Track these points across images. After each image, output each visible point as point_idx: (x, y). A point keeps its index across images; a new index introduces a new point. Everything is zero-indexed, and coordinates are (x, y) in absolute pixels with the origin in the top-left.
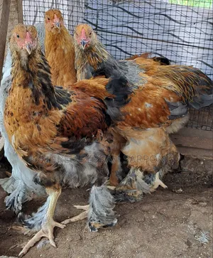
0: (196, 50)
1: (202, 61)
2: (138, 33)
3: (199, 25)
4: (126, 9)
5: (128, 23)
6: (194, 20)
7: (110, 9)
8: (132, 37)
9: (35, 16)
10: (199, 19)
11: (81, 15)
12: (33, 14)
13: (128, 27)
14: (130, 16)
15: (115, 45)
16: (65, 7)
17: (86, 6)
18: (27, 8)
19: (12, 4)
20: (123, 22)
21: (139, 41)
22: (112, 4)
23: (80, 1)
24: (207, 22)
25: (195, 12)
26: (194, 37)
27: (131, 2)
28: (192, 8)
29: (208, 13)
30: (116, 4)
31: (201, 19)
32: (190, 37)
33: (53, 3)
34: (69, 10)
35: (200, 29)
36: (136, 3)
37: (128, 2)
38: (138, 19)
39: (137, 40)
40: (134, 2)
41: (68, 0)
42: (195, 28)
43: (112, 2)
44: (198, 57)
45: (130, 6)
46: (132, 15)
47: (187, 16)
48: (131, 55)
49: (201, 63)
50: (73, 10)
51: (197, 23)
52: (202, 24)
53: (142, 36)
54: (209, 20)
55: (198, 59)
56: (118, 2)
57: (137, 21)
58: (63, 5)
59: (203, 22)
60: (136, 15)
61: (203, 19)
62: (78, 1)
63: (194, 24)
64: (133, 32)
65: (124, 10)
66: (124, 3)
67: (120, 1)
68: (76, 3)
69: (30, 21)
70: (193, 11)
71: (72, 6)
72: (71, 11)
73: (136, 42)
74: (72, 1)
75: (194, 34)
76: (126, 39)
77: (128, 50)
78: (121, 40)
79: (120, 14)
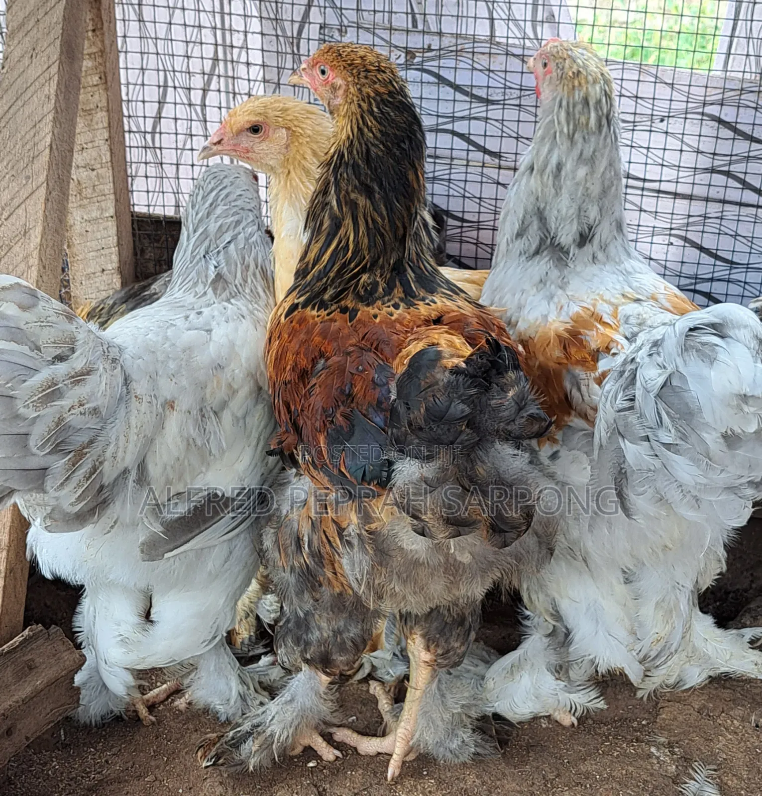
0: (666, 204)
1: (685, 239)
2: (485, 151)
3: (675, 126)
4: (448, 75)
5: (454, 119)
6: (662, 107)
8: (467, 163)
9: (161, 103)
10: (675, 105)
12: (152, 94)
13: (454, 133)
14: (459, 96)
16: (256, 72)
18: (133, 77)
19: (87, 64)
20: (438, 116)
21: (489, 178)
22: (402, 60)
23: (303, 51)
24: (703, 114)
25: (666, 83)
26: (660, 161)
27: (464, 54)
28: (654, 71)
29: (706, 87)
30: (417, 60)
31: (684, 105)
32: (649, 161)
33: (216, 60)
34: (268, 82)
35: (680, 136)
36: (480, 56)
37: (454, 53)
38: (484, 109)
39: (482, 174)
40: (473, 53)
41: (263, 50)
42: (664, 135)
43: (403, 55)
44: (673, 226)
45: (461, 65)
46: (467, 95)
47: (639, 95)
48: (462, 220)
49: (682, 243)
50: (279, 80)
51: (669, 117)
52: (688, 121)
53: (497, 161)
54: (709, 110)
55: (673, 232)
56: (423, 52)
57: (484, 114)
58: (248, 64)
59: (689, 116)
60: (479, 94)
61: (690, 105)
62: (296, 51)
63: (662, 121)
64: (471, 148)
65: (441, 80)
66: (440, 57)
67: (429, 49)
68: (289, 57)
69: (145, 117)
70: (657, 80)
71: (278, 67)
72: (274, 85)
73: (479, 179)
74: (278, 52)
75: (660, 153)
76: (448, 172)
77: (455, 206)
78: (431, 175)
79: (431, 91)
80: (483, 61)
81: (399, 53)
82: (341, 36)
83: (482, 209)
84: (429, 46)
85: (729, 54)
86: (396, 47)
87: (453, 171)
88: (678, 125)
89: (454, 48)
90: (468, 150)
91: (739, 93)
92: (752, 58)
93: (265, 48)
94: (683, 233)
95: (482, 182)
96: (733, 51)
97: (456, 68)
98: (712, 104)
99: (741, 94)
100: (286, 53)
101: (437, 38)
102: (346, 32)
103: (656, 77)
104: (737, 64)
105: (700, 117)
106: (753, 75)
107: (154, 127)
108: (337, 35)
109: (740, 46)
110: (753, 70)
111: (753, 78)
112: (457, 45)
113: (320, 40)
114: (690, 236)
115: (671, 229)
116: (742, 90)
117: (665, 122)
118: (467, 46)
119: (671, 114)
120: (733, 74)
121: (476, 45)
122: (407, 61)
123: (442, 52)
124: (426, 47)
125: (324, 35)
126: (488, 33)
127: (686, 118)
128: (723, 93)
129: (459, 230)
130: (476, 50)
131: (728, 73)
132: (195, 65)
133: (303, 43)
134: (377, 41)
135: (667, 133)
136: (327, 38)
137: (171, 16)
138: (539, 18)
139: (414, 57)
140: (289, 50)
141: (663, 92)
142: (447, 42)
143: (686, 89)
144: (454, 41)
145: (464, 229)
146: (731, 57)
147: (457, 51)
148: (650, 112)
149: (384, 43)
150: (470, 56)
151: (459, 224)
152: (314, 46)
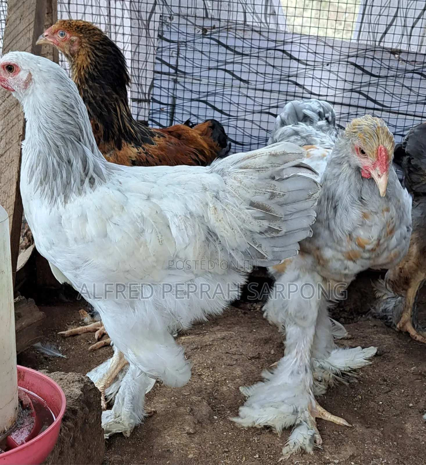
2: (241, 80)
3: (334, 67)
4: (224, 41)
5: (226, 63)
6: (328, 59)
7: (199, 40)
8: (232, 86)
10: (334, 57)
11: (152, 51)
13: (225, 70)
14: (229, 52)
15: (205, 99)
16: (127, 38)
17: (161, 37)
20: (218, 62)
21: (243, 93)
22: (201, 33)
23: (151, 27)
24: (347, 62)
25: (330, 46)
26: (327, 86)
27: (231, 30)
28: (324, 40)
29: (349, 48)
30: (207, 33)
31: (338, 57)
32: (321, 85)
34: (133, 43)
35: (337, 73)
36: (239, 32)
37: (226, 30)
38: (241, 58)
39: (239, 92)
40: (236, 29)
42: (329, 72)
43: (201, 30)
45: (230, 35)
46: (232, 51)
47: (317, 52)
48: (229, 115)
50: (139, 42)
53: (246, 85)
54: (350, 59)
56: (211, 29)
57: (240, 61)
58: (123, 34)
59: (341, 62)
60: (239, 51)
61: (341, 57)
62: (147, 28)
64: (234, 78)
65: (219, 43)
66: (219, 32)
67: (214, 27)
68: (144, 30)
70: (326, 44)
71: (138, 36)
72: (136, 45)
73: (238, 94)
74: (139, 28)
75: (327, 81)
76: (222, 90)
77: (226, 108)
78: (214, 92)
79: (214, 49)
80: (240, 34)
81: (199, 29)
82: (171, 20)
83: (239, 110)
84: (214, 26)
85: (360, 31)
86: (198, 26)
87: (225, 90)
88: (336, 67)
89: (226, 27)
90: (232, 79)
92: (371, 34)
93: (132, 26)
95: (239, 96)
96: (362, 30)
97: (227, 37)
98: (352, 57)
99: (366, 52)
100: (142, 29)
101: (218, 22)
102: (173, 19)
104: (364, 36)
106: (372, 42)
108: (168, 20)
109: (365, 27)
110: (372, 40)
111: (372, 44)
112: (228, 26)
113: (160, 22)
116: (366, 49)
117: (329, 66)
118: (232, 26)
119: (332, 62)
120: (362, 42)
121: (237, 26)
122: (203, 33)
123: (221, 29)
124: (212, 26)
125: (162, 20)
126: (243, 19)
127: (339, 64)
128: (357, 51)
129: (227, 121)
131: (360, 41)
133: (151, 23)
137: (85, 10)
138: (268, 12)
139: (206, 31)
142: (223, 24)
143: (339, 49)
144: (226, 23)
145: (230, 120)
146: (361, 33)
147: (228, 29)
148: (322, 60)
149: (192, 24)
150: (234, 31)
151: (228, 117)
152: (157, 25)
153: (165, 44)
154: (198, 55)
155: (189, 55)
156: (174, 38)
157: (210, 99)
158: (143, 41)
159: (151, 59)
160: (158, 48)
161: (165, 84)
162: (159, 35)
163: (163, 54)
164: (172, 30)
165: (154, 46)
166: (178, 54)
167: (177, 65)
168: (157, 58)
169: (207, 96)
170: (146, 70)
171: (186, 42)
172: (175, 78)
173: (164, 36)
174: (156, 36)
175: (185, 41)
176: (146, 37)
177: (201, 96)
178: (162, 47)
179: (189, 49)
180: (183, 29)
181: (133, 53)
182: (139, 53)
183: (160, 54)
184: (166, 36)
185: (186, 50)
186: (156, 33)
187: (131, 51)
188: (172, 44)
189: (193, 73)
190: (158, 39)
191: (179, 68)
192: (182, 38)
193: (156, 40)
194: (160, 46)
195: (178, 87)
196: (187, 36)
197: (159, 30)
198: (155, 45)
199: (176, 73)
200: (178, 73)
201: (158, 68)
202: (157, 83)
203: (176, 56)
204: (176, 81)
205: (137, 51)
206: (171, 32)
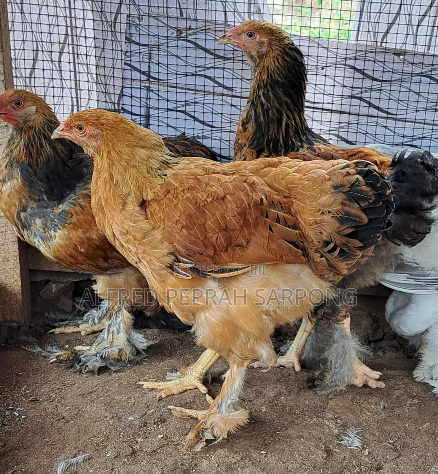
0: (326, 116)
1: (338, 136)
2: (224, 87)
3: (330, 71)
4: (201, 43)
5: (205, 68)
6: (322, 62)
7: (173, 43)
8: (214, 94)
9: (35, 60)
10: (330, 60)
11: (120, 56)
12: (30, 55)
13: (206, 77)
14: (208, 55)
15: (183, 109)
16: (90, 42)
17: (129, 40)
18: (18, 45)
20: (196, 67)
21: (226, 102)
22: (175, 35)
23: (118, 29)
24: (345, 65)
25: (324, 48)
26: (323, 92)
27: (210, 31)
28: (317, 41)
29: (347, 50)
30: (183, 35)
31: (334, 60)
32: (316, 92)
33: (67, 35)
34: (97, 47)
35: (333, 77)
36: (219, 33)
37: (204, 31)
38: (223, 62)
39: (222, 100)
40: (215, 30)
41: (94, 29)
42: (324, 77)
43: (175, 32)
44: (331, 129)
45: (208, 37)
46: (212, 55)
47: (310, 54)
48: (212, 127)
49: (336, 138)
50: (104, 46)
51: (326, 66)
52: (337, 69)
53: (231, 92)
54: (349, 62)
55: (331, 132)
56: (187, 30)
57: (222, 66)
58: (86, 37)
59: (337, 66)
60: (219, 54)
61: (338, 60)
62: (113, 30)
63: (323, 69)
64: (216, 85)
65: (197, 46)
66: (196, 33)
67: (190, 29)
68: (110, 33)
69: (25, 68)
70: (319, 46)
71: (103, 39)
72: (101, 50)
73: (221, 102)
74: (103, 30)
75: (322, 87)
76: (203, 99)
77: (207, 118)
78: (193, 101)
79: (192, 52)
80: (221, 35)
81: (173, 31)
82: (139, 21)
83: (223, 120)
84: (190, 27)
85: (358, 31)
86: (171, 27)
87: (205, 98)
88: (332, 71)
89: (204, 28)
90: (214, 86)
91: (364, 53)
92: (372, 33)
93: (95, 28)
94: (337, 133)
95: (222, 105)
96: (361, 29)
97: (205, 39)
98: (350, 59)
99: (366, 53)
100: (108, 31)
101: (194, 22)
102: (142, 19)
103: (319, 44)
104: (363, 36)
105: (344, 66)
106: (373, 43)
107: (31, 74)
108: (137, 21)
109: (364, 27)
110: (373, 40)
111: (372, 44)
112: (206, 26)
113: (127, 23)
114: (341, 134)
115: (330, 130)
116: (366, 51)
117: (325, 70)
118: (211, 27)
119: (328, 65)
120: (361, 42)
121: (217, 26)
122: (177, 35)
123: (197, 30)
124: (188, 27)
125: (129, 20)
126: (224, 20)
127: (336, 67)
128: (356, 53)
129: (210, 132)
130: (216, 29)
131: (358, 42)
132: (55, 38)
133: (118, 25)
134: (160, 24)
135: (325, 75)
136: (131, 22)
137: (40, 10)
138: (252, 11)
139: (181, 33)
140: (109, 29)
141: (323, 52)
142: (200, 24)
143: (335, 51)
144: (204, 24)
145: (213, 132)
146: (360, 33)
147: (206, 30)
148: (316, 64)
149: (164, 25)
150: (214, 32)
151: (210, 129)
152: (124, 27)
153: (135, 47)
154: (173, 60)
155: (163, 60)
156: (145, 40)
157: (189, 108)
158: (108, 45)
159: (119, 65)
160: (127, 52)
161: (136, 93)
162: (126, 38)
163: (133, 59)
164: (142, 32)
165: (121, 51)
166: (150, 59)
167: (149, 72)
168: (125, 64)
169: (186, 105)
170: (114, 77)
171: (158, 46)
172: (147, 85)
173: (133, 38)
174: (124, 40)
175: (157, 44)
176: (112, 40)
177: (178, 105)
178: (131, 52)
179: (162, 53)
180: (154, 31)
181: (97, 58)
182: (104, 58)
183: (129, 59)
184: (135, 38)
185: (159, 55)
186: (124, 36)
187: (96, 56)
188: (141, 47)
189: (168, 80)
190: (126, 43)
191: (152, 74)
192: (154, 41)
193: (123, 44)
194: (129, 50)
195: (152, 95)
196: (158, 38)
197: (126, 33)
198: (123, 50)
199: (148, 80)
200: (151, 80)
201: (127, 74)
202: (127, 91)
203: (148, 61)
204: (148, 89)
205: (103, 56)
206: (140, 34)
